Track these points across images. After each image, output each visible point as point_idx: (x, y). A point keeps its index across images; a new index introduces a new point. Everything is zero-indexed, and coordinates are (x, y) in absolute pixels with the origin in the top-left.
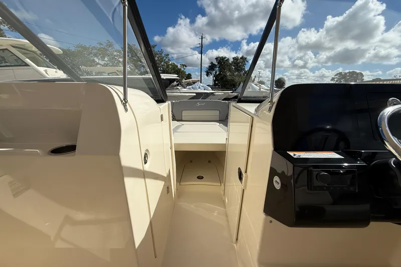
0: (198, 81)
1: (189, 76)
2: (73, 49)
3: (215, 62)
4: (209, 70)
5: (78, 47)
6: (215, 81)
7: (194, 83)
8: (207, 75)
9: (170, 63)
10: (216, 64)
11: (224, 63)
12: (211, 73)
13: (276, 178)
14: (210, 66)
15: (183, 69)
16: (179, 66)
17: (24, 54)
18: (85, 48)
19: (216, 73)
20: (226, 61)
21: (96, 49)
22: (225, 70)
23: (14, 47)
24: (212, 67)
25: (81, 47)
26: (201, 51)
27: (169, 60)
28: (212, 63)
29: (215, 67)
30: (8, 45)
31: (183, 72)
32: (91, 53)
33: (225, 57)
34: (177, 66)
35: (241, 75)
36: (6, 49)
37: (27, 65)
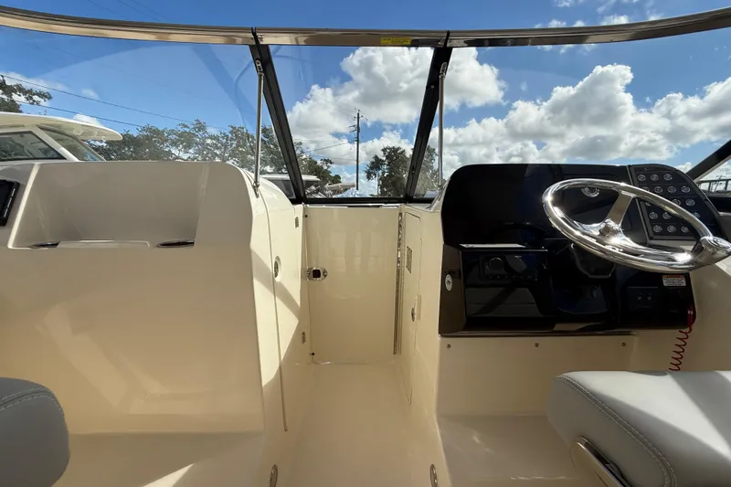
0: (353, 186)
1: (337, 179)
2: (135, 133)
3: (382, 156)
4: (371, 168)
5: (144, 129)
6: (382, 187)
7: (346, 190)
8: (369, 177)
9: (304, 157)
10: (384, 158)
11: (397, 158)
12: (375, 175)
13: (448, 278)
14: (372, 163)
15: (325, 168)
16: (319, 162)
17: (57, 140)
18: (156, 132)
19: (383, 173)
20: (400, 154)
21: (175, 134)
22: (398, 168)
23: (42, 128)
24: (376, 164)
25: (149, 129)
26: (358, 138)
27: (302, 152)
28: (376, 157)
29: (381, 164)
30: (33, 126)
31: (327, 172)
32: (166, 141)
33: (399, 149)
34: (316, 162)
35: (427, 178)
36: (31, 132)
37: (61, 157)
